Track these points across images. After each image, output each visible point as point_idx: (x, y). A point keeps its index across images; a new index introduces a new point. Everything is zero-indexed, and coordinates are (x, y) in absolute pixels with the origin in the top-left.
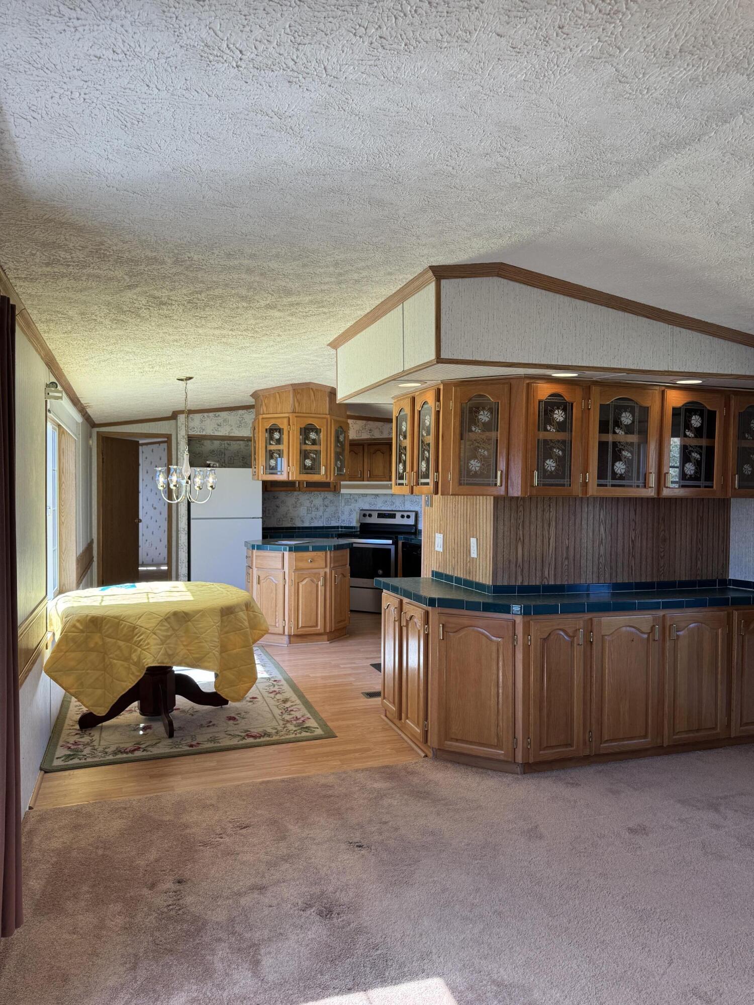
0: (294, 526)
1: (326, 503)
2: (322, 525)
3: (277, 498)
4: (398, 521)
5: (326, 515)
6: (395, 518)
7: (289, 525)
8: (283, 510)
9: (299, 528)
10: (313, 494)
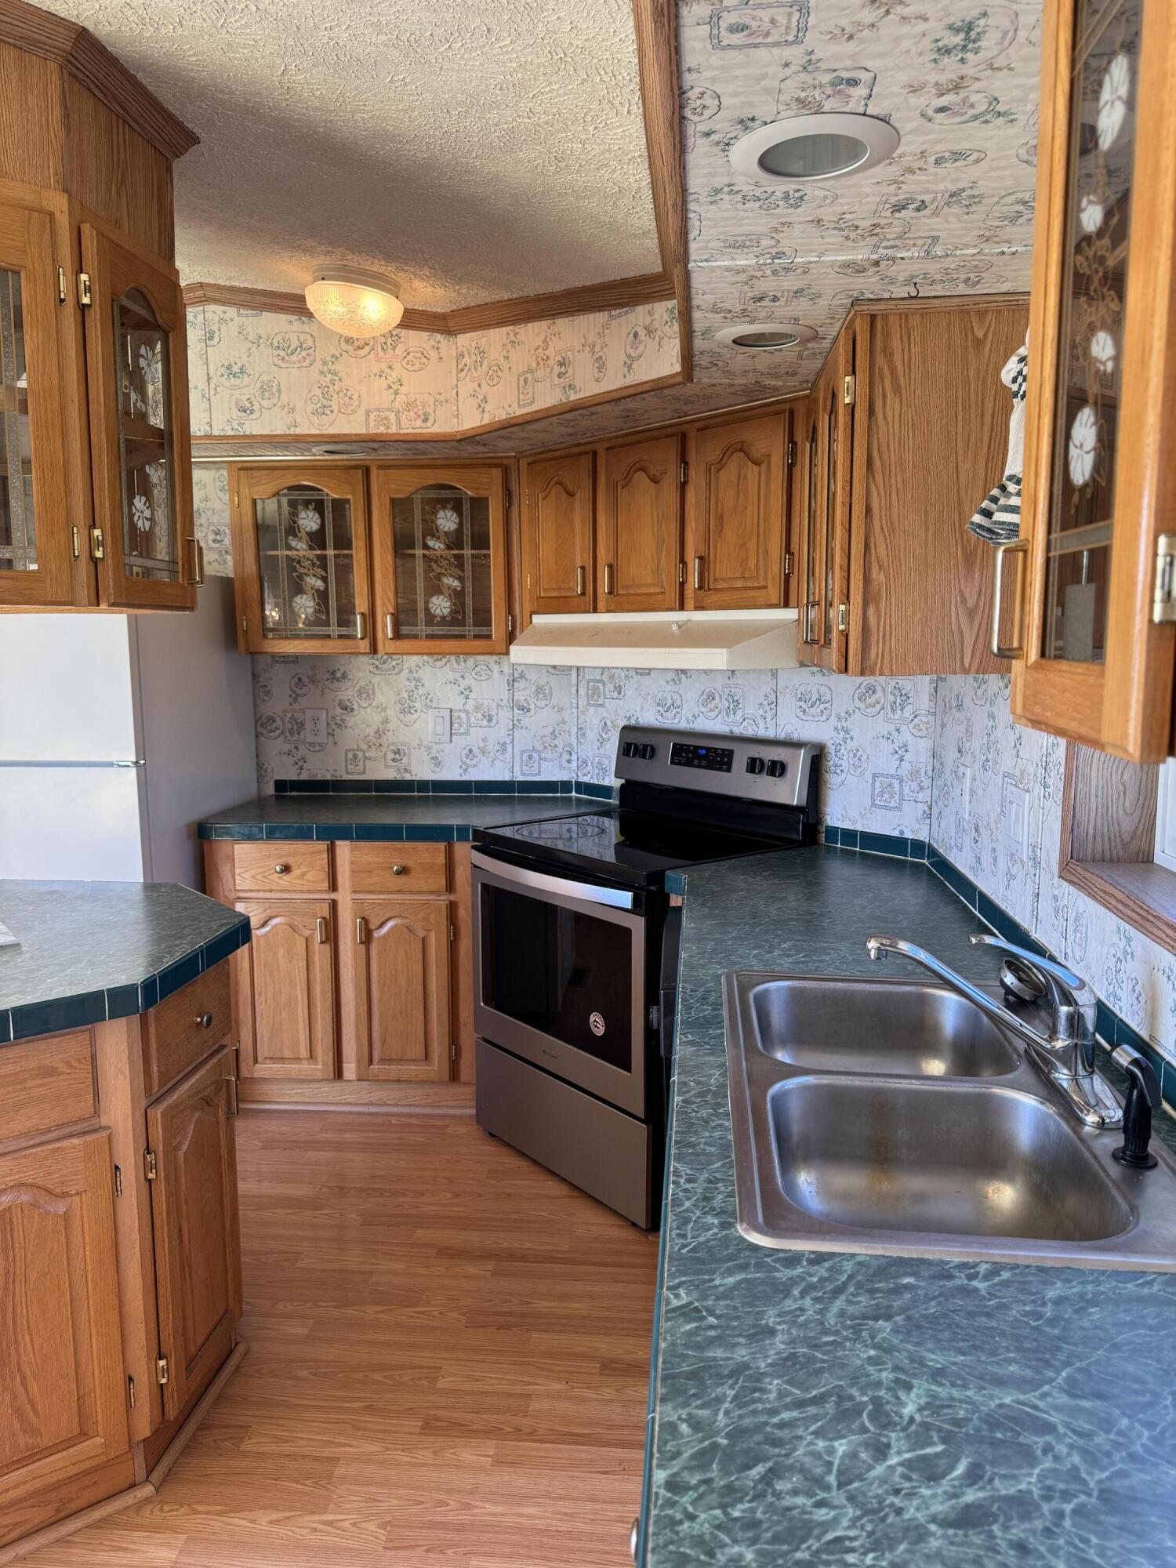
0: (408, 777)
1: (520, 697)
2: (506, 777)
3: (344, 676)
4: (738, 783)
5: (524, 740)
6: (729, 770)
7: (390, 775)
8: (365, 719)
9: (423, 785)
10: (471, 661)
